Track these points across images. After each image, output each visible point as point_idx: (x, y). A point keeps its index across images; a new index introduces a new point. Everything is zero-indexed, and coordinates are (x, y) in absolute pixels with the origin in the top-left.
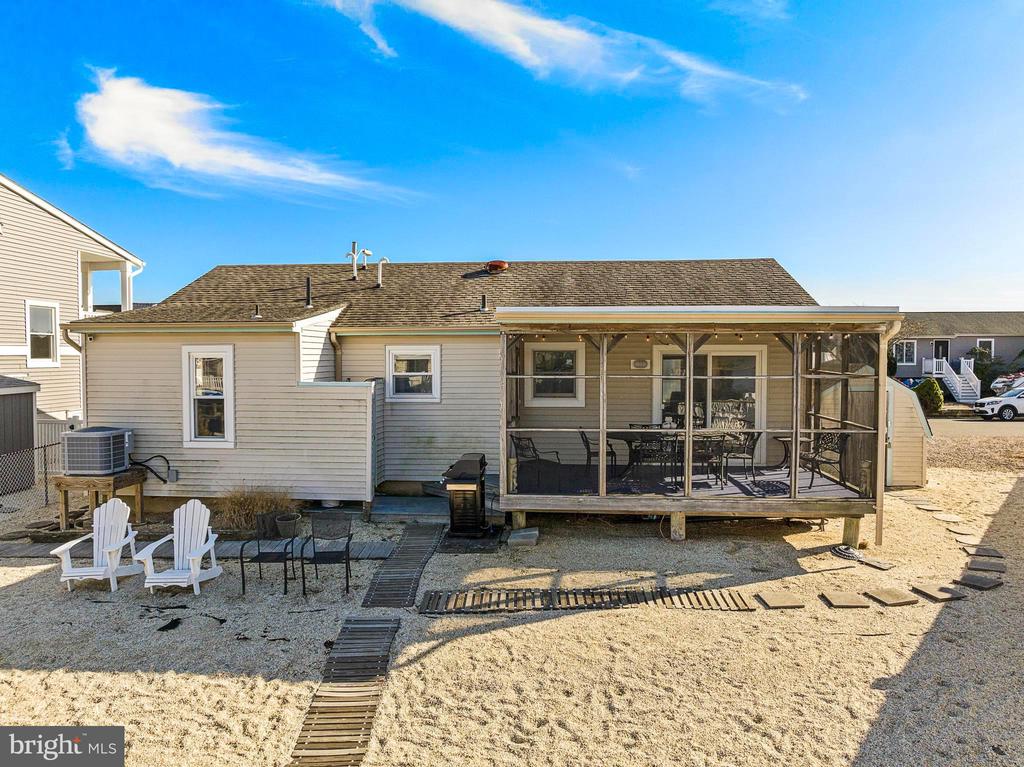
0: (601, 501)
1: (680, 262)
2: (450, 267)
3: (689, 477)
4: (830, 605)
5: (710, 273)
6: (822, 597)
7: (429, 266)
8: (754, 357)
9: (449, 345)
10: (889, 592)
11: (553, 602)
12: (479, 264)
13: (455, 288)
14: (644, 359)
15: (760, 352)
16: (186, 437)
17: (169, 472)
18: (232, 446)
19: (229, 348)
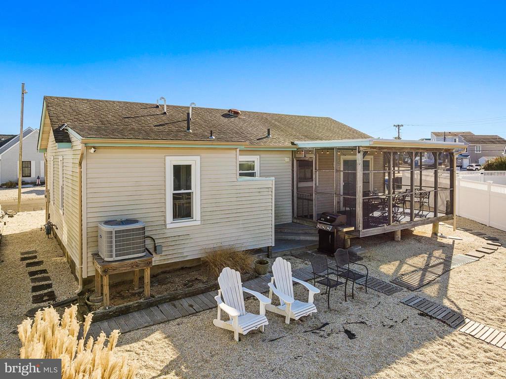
9: (264, 155)
16: (168, 222)
17: (155, 247)
18: (199, 223)
19: (198, 158)
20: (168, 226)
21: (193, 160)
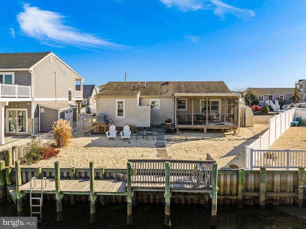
0: (193, 126)
1: (204, 82)
2: (158, 83)
3: (207, 123)
4: (229, 140)
5: (210, 84)
6: (228, 139)
7: (153, 82)
8: (219, 101)
10: (239, 139)
11: (186, 140)
12: (163, 82)
13: (161, 88)
14: (198, 102)
15: (220, 101)
17: (113, 122)
18: (125, 117)
19: (124, 100)
20: (116, 117)
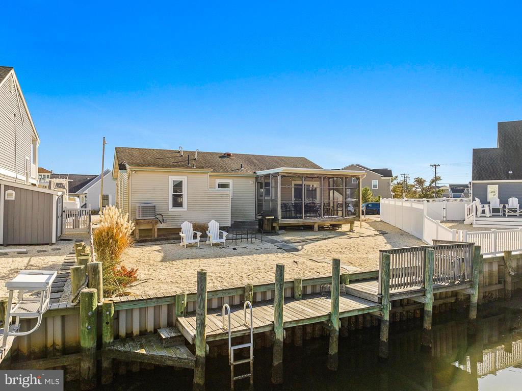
9: (236, 179)
14: (289, 185)
16: (170, 208)
17: (163, 220)
18: (186, 210)
19: (186, 178)
20: (170, 210)
21: (183, 179)
